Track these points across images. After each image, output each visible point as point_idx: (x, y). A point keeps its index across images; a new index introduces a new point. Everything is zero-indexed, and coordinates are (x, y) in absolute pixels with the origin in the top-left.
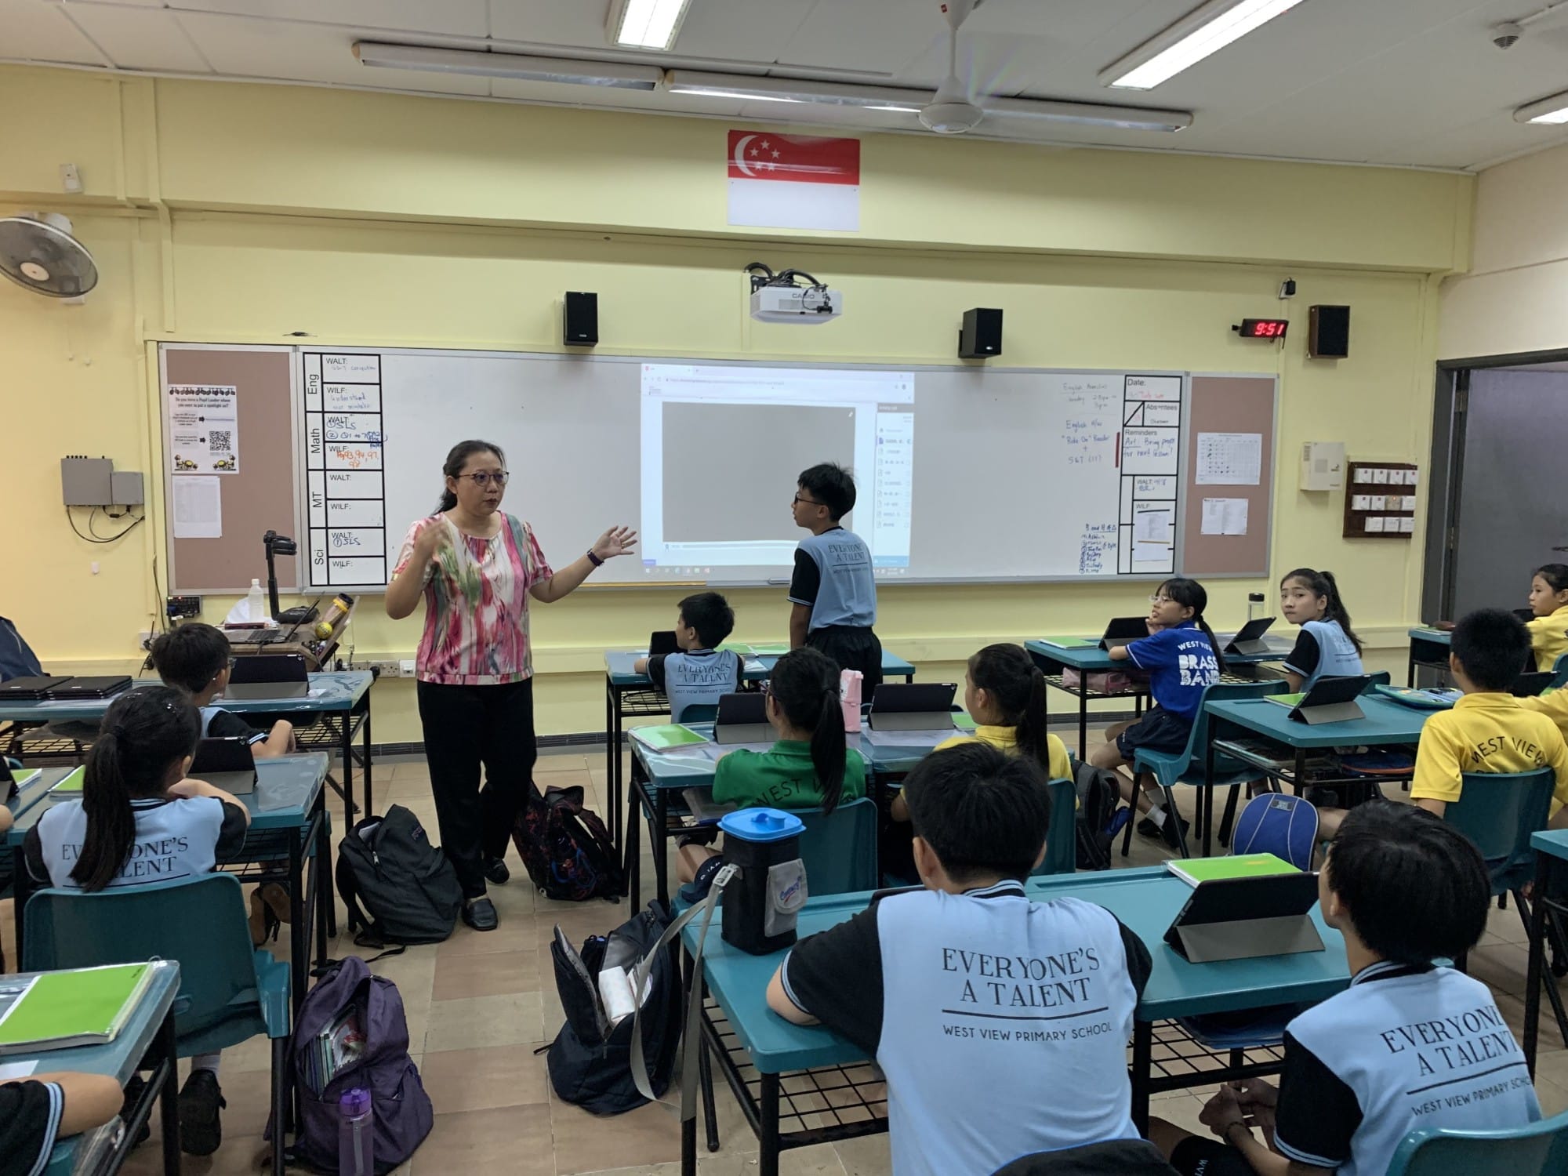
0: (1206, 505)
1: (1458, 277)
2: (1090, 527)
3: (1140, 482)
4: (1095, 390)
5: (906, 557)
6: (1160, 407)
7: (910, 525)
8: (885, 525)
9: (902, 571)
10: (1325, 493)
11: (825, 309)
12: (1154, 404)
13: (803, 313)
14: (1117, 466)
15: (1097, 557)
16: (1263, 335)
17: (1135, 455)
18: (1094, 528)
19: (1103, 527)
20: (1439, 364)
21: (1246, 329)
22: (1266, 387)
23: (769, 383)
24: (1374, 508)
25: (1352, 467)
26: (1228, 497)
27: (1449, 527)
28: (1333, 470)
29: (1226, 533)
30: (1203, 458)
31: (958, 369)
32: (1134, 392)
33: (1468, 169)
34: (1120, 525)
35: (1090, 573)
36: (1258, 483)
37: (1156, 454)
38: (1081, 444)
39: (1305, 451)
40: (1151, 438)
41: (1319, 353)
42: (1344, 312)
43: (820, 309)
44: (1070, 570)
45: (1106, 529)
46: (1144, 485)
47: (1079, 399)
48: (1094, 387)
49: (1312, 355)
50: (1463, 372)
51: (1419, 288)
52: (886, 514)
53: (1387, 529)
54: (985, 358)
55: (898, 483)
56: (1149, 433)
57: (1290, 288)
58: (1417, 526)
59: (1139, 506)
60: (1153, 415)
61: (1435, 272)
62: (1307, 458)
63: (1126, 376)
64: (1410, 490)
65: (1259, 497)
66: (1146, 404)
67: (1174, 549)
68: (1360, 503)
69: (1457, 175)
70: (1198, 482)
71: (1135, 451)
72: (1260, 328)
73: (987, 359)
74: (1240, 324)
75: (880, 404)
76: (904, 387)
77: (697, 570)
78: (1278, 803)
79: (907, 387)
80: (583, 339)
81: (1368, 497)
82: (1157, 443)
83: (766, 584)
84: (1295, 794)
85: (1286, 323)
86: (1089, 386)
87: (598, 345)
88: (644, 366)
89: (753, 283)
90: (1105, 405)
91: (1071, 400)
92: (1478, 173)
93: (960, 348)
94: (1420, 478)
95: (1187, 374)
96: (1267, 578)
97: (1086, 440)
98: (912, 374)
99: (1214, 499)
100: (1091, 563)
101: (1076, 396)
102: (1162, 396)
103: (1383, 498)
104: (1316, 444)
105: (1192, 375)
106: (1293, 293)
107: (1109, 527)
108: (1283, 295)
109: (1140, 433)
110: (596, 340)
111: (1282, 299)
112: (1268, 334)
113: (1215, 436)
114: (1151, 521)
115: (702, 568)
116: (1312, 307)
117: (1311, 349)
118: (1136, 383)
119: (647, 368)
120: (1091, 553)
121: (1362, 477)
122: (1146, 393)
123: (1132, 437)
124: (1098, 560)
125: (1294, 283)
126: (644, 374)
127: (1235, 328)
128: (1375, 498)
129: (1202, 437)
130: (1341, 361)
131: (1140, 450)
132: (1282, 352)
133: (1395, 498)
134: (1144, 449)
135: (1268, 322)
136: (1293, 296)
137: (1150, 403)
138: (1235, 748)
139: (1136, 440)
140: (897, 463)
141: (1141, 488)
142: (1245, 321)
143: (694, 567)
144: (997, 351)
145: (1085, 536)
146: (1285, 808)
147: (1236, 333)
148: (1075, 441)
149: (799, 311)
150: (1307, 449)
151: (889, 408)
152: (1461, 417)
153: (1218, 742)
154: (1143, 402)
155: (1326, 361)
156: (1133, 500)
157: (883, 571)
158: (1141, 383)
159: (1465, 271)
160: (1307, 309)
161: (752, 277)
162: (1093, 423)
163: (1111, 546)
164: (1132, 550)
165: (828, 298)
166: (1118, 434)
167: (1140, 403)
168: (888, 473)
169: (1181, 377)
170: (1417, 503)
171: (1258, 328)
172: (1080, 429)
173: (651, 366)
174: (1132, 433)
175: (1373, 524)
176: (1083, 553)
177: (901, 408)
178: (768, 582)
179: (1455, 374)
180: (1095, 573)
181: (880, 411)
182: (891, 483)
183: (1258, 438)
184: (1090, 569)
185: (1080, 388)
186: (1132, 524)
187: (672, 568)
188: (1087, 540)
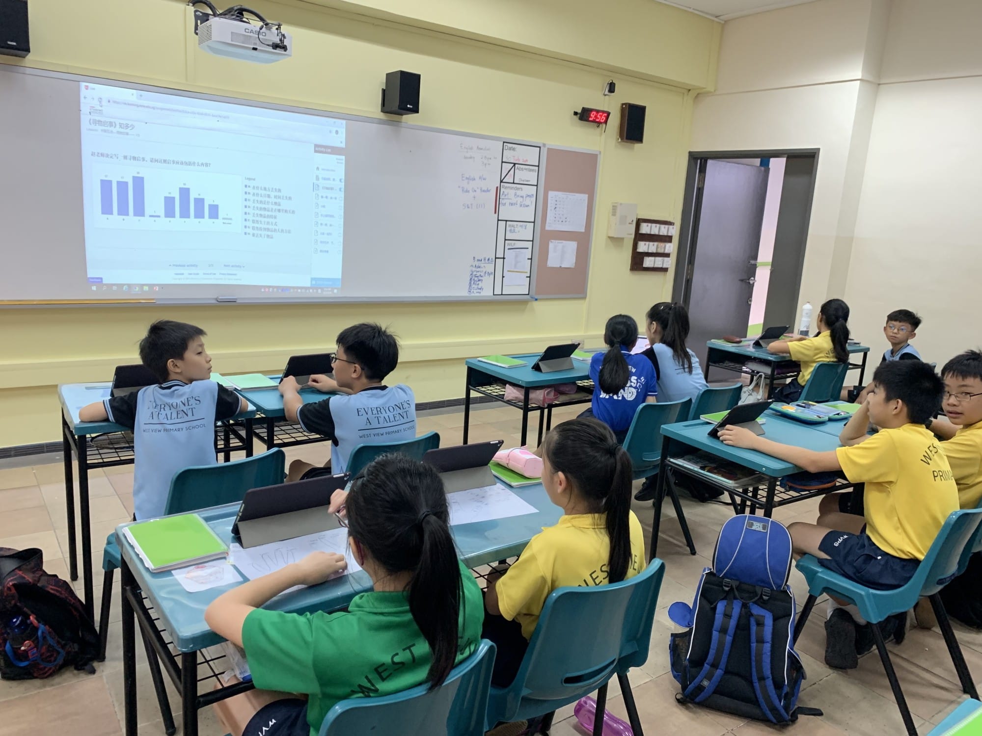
0: (551, 245)
1: (708, 93)
2: (476, 259)
3: (510, 226)
4: (481, 151)
5: (338, 279)
6: (525, 169)
7: (342, 252)
8: (321, 251)
9: (335, 291)
10: (622, 239)
11: (280, 46)
12: (522, 166)
13: (255, 49)
14: (495, 213)
15: (480, 282)
16: (594, 121)
17: (507, 204)
18: (478, 260)
19: (485, 259)
20: (690, 153)
21: (584, 115)
22: (591, 160)
23: (213, 116)
24: (650, 251)
25: (639, 222)
26: (565, 240)
27: (688, 265)
28: (630, 223)
29: (563, 266)
30: (551, 210)
31: (381, 122)
32: (509, 156)
33: (721, 17)
34: (496, 258)
35: (475, 295)
36: (583, 231)
37: (521, 206)
38: (472, 194)
39: (613, 209)
40: (519, 193)
41: (627, 139)
42: (642, 110)
43: (275, 46)
44: (461, 292)
45: (487, 261)
46: (513, 228)
47: (471, 158)
48: (481, 149)
49: (621, 139)
50: (703, 160)
51: (683, 99)
52: (321, 242)
53: (656, 266)
54: (402, 115)
55: (332, 216)
56: (518, 189)
57: (612, 88)
58: (670, 263)
59: (508, 244)
60: (521, 175)
61: (694, 89)
62: (614, 214)
63: (504, 142)
64: (668, 239)
65: (583, 240)
66: (516, 166)
67: (530, 277)
68: (643, 247)
69: (713, 21)
70: (547, 228)
71: (507, 202)
72: (593, 115)
73: (404, 116)
74: (579, 111)
75: (316, 146)
76: (337, 132)
77: (146, 288)
78: (752, 524)
79: (339, 132)
80: (12, 47)
81: (647, 243)
82: (522, 197)
83: (214, 302)
84: (765, 515)
85: (609, 114)
86: (478, 147)
87: (30, 57)
88: (83, 84)
89: (197, 18)
90: (489, 164)
91: (466, 158)
92: (725, 21)
93: (383, 104)
94: (674, 231)
95: (544, 145)
96: (584, 298)
97: (475, 191)
98: (344, 122)
99: (557, 241)
100: (476, 286)
101: (468, 155)
102: (527, 161)
103: (656, 244)
104: (621, 204)
105: (547, 146)
106: (613, 92)
107: (489, 259)
108: (607, 92)
109: (512, 188)
110: (28, 50)
111: (605, 95)
112: (597, 120)
113: (560, 195)
114: (516, 256)
115: (151, 286)
116: (623, 104)
117: (621, 136)
118: (510, 149)
119: (87, 87)
120: (476, 279)
121: (645, 229)
122: (516, 158)
123: (506, 191)
124: (481, 284)
125: (615, 84)
126: (83, 92)
127: (576, 113)
128: (651, 244)
129: (551, 194)
130: (637, 146)
131: (511, 201)
132: (604, 135)
133: (662, 245)
134: (514, 201)
135: (598, 111)
136: (612, 94)
137: (519, 166)
138: (692, 468)
139: (508, 192)
140: (331, 198)
141: (510, 230)
142: (584, 109)
143: (143, 285)
144: (416, 110)
145: (472, 266)
146: (761, 529)
147: (576, 118)
148: (467, 191)
149: (252, 47)
150: (614, 208)
151: (323, 149)
152: (700, 191)
153: (672, 460)
154: (515, 164)
155: (628, 144)
156: (505, 240)
157: (320, 291)
158: (514, 149)
159: (713, 90)
160: (620, 105)
161: (195, 11)
162: (480, 178)
163: (489, 274)
164: (503, 277)
165: (283, 36)
166: (497, 188)
167: (513, 165)
168: (324, 206)
169: (540, 147)
170: (671, 248)
171: (592, 115)
172: (471, 182)
173: (91, 85)
174: (506, 188)
175: (648, 262)
176: (471, 279)
177: (334, 151)
178: (217, 299)
179: (699, 161)
180: (478, 294)
181: (316, 151)
182: (327, 216)
183: (585, 197)
184: (475, 291)
185: (471, 148)
186: (504, 258)
187: (120, 286)
188: (474, 269)
